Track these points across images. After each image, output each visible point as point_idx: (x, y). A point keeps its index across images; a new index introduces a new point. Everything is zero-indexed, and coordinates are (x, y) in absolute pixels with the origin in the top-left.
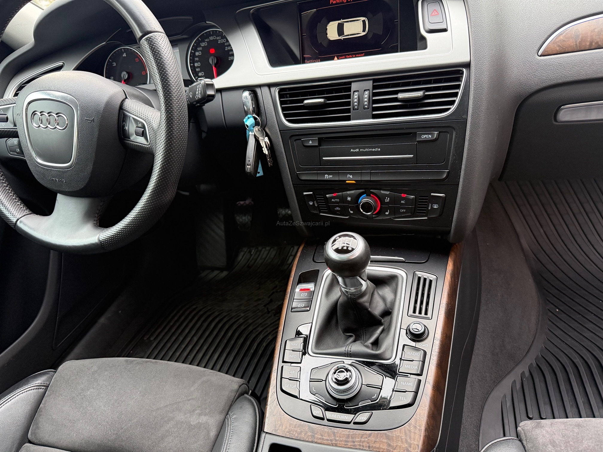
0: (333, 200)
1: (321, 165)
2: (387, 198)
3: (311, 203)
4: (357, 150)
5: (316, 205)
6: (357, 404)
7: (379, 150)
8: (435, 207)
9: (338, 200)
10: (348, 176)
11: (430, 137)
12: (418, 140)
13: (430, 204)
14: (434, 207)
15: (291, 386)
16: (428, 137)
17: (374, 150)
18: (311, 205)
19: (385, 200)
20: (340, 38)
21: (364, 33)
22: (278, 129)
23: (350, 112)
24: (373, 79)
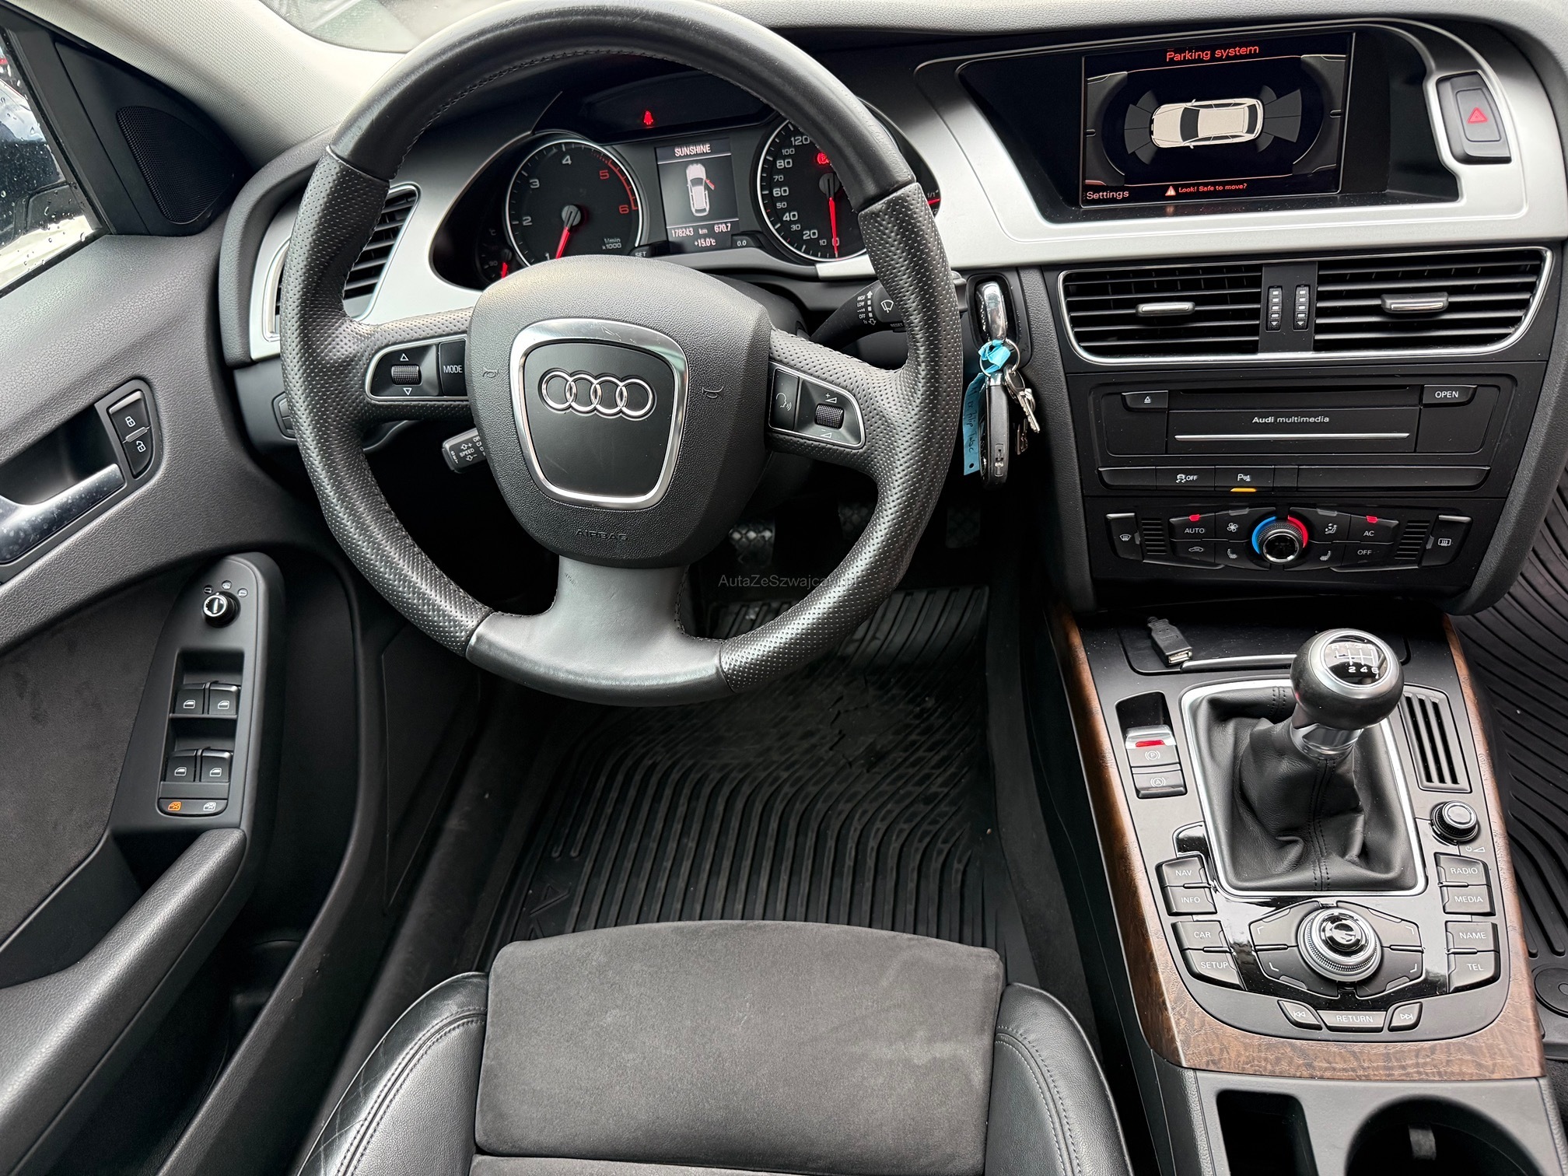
0: (1187, 531)
1: (1169, 452)
2: (1330, 525)
3: (1125, 538)
4: (1271, 420)
5: (1138, 542)
6: (1382, 990)
7: (1327, 420)
8: (1445, 544)
9: (1202, 531)
10: (1239, 477)
11: (1457, 396)
12: (1427, 403)
13: (1432, 539)
14: (1440, 543)
15: (1216, 965)
16: (1452, 395)
17: (1312, 420)
18: (1125, 542)
19: (1327, 530)
20: (1186, 144)
21: (1251, 137)
22: (1062, 370)
23: (1256, 334)
24: (1319, 262)
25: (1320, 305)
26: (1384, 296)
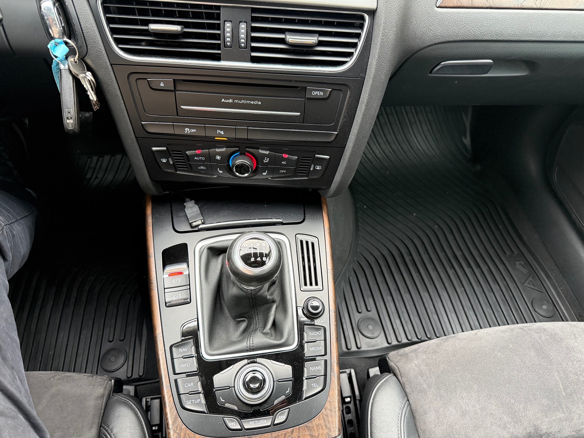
0: (196, 158)
1: (179, 115)
2: (266, 158)
3: (164, 161)
4: (231, 101)
5: (171, 163)
6: (272, 404)
7: (260, 103)
8: (318, 168)
9: (203, 159)
10: (218, 132)
12: (308, 97)
13: (313, 166)
14: (316, 168)
15: (194, 401)
16: (320, 94)
17: (252, 102)
18: (164, 163)
19: (264, 160)
22: (108, 62)
23: (219, 49)
24: (252, 8)
25: (253, 34)
26: (287, 33)
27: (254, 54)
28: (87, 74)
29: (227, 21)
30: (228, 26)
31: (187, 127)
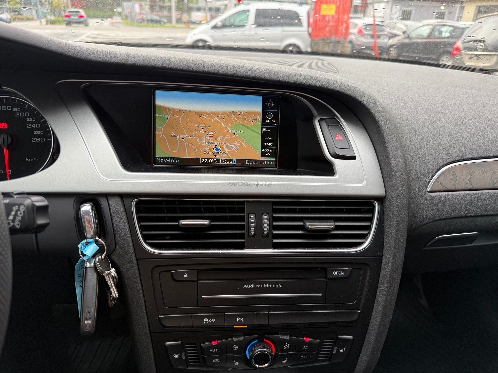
0: (211, 351)
1: (199, 305)
4: (253, 286)
5: (184, 358)
7: (281, 286)
9: (219, 350)
10: (238, 319)
11: (343, 274)
12: (329, 277)
13: (335, 348)
16: (341, 274)
17: (274, 286)
22: (135, 257)
23: (243, 238)
24: (273, 201)
25: (274, 224)
26: (305, 220)
27: (275, 241)
28: (111, 270)
29: (251, 213)
30: (252, 218)
31: (207, 317)
